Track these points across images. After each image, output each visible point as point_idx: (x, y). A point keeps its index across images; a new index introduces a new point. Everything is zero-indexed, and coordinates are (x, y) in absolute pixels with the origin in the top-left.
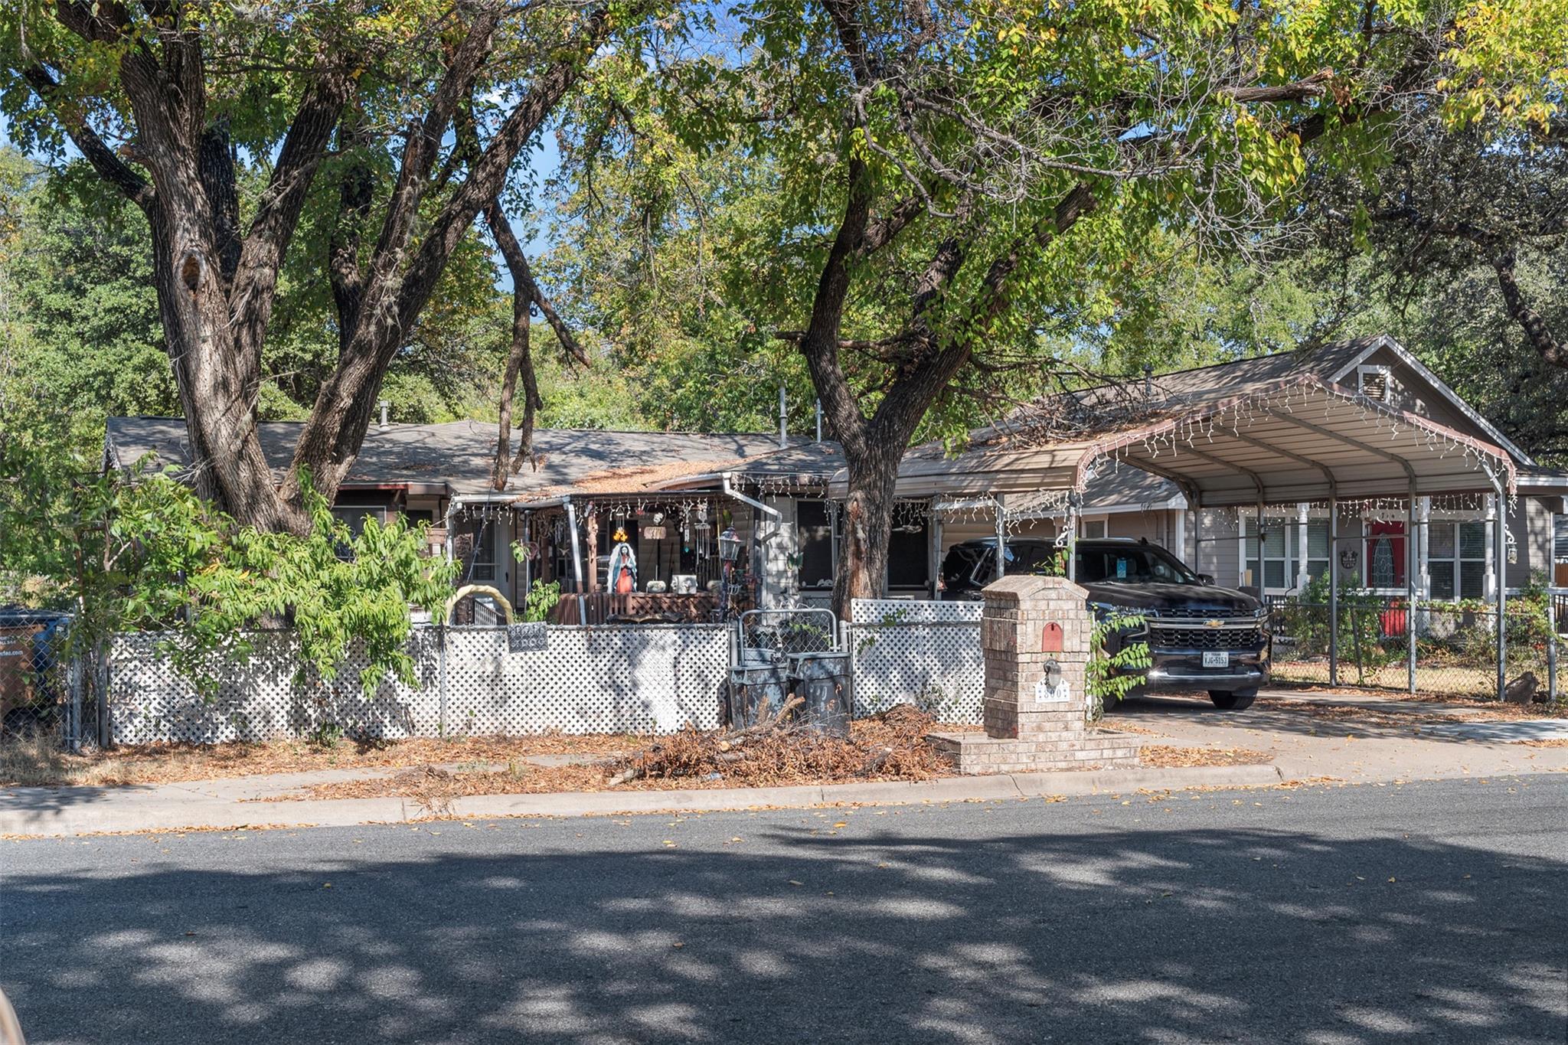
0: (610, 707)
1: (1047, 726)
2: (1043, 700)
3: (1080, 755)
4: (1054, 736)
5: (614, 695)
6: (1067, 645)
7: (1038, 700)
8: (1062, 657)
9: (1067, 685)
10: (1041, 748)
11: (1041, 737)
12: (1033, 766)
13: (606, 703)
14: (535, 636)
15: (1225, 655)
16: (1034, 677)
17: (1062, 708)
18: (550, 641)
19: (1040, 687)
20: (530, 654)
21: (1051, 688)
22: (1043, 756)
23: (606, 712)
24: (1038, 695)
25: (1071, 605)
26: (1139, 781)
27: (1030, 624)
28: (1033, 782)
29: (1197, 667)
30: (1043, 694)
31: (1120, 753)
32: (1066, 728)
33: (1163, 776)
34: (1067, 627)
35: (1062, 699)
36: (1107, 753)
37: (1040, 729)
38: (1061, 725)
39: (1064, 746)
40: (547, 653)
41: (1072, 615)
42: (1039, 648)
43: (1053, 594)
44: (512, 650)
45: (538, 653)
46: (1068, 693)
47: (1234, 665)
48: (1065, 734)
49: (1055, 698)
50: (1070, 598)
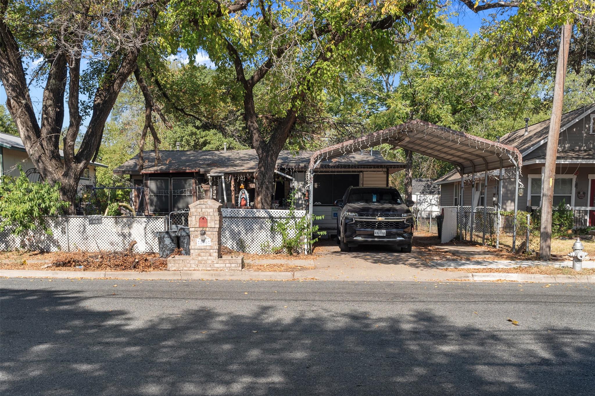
0: (121, 242)
1: (202, 254)
2: (200, 245)
3: (216, 265)
4: (205, 258)
5: (122, 238)
6: (209, 225)
7: (198, 245)
8: (207, 229)
9: (210, 240)
10: (200, 262)
11: (200, 258)
12: (197, 268)
13: (120, 241)
14: (97, 219)
15: (384, 231)
16: (196, 236)
17: (208, 248)
18: (103, 221)
19: (199, 240)
20: (96, 225)
21: (203, 241)
22: (201, 265)
23: (120, 244)
24: (198, 243)
25: (211, 210)
26: (231, 275)
27: (194, 218)
28: (188, 274)
29: (372, 235)
30: (200, 243)
31: (233, 265)
32: (210, 255)
33: (242, 274)
34: (209, 218)
35: (208, 245)
36: (228, 265)
37: (199, 255)
38: (208, 254)
39: (210, 262)
40: (102, 225)
41: (211, 214)
42: (198, 226)
43: (204, 206)
44: (90, 224)
45: (99, 225)
46: (210, 242)
47: (389, 235)
48: (210, 257)
49: (205, 244)
50: (211, 208)
